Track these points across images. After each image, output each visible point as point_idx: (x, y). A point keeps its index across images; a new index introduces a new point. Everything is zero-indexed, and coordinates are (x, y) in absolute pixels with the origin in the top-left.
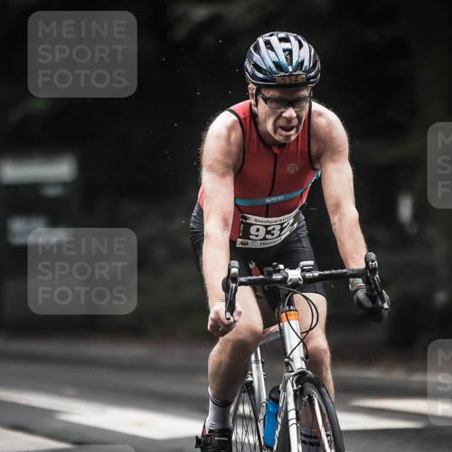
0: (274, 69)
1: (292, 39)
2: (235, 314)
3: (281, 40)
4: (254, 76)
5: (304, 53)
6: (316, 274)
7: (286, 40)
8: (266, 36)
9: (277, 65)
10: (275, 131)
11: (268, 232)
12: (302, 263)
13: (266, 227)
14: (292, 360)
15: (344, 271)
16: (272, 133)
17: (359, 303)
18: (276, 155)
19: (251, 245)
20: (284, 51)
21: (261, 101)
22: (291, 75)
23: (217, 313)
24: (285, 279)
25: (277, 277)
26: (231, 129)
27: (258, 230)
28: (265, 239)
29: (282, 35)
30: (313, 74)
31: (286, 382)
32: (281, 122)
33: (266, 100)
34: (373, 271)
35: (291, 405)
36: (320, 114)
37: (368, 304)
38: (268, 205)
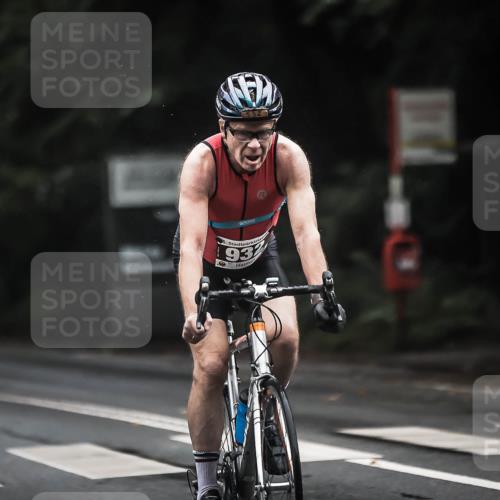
0: (240, 104)
1: (257, 78)
2: (206, 324)
3: (247, 79)
4: (222, 111)
5: (267, 91)
6: (280, 289)
7: (252, 79)
8: (235, 76)
9: (243, 101)
10: (242, 160)
11: (242, 254)
12: (268, 279)
13: (240, 249)
14: (258, 366)
15: (305, 287)
16: (240, 162)
17: (318, 315)
18: (246, 183)
19: (228, 266)
20: (249, 89)
21: (229, 133)
22: (254, 110)
23: (190, 322)
24: (252, 293)
25: (245, 291)
26: (204, 157)
27: (232, 252)
28: (239, 260)
29: (249, 75)
30: (275, 109)
31: (252, 386)
32: (247, 152)
33: (233, 132)
34: (329, 287)
35: (256, 405)
36: (284, 147)
37: (325, 316)
38: (242, 228)
